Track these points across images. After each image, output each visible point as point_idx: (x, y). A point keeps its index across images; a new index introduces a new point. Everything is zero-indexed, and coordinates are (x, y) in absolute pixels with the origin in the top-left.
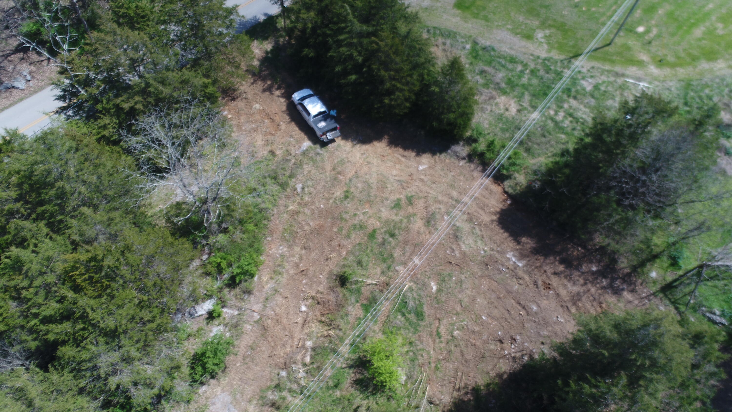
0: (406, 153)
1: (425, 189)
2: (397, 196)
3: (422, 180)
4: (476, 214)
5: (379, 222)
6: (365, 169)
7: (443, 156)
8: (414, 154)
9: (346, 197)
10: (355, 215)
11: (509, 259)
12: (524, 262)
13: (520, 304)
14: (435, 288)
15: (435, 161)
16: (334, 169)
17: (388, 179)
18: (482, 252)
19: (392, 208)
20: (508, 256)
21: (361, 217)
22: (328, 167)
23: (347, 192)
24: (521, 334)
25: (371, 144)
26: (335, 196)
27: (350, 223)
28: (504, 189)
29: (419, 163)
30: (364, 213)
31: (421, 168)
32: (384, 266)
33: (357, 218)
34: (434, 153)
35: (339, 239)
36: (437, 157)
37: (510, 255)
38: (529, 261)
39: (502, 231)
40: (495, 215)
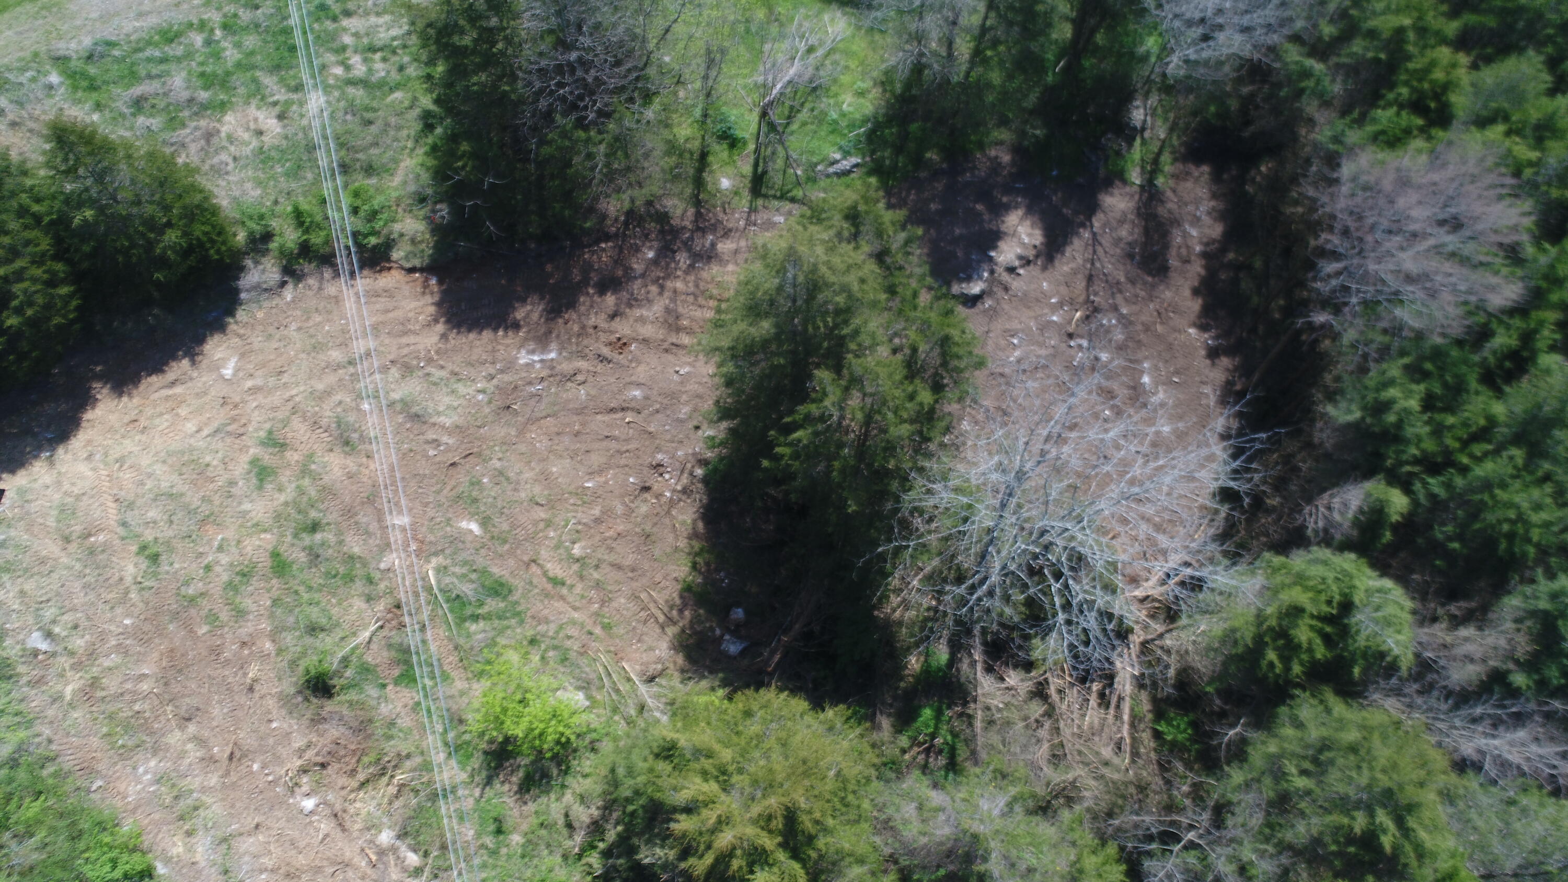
0: (170, 375)
1: (276, 398)
2: (245, 459)
3: (254, 390)
4: (405, 351)
5: (265, 531)
6: (127, 476)
7: (241, 315)
8: (185, 362)
9: (155, 558)
10: (208, 568)
11: (530, 365)
12: (554, 345)
13: (612, 410)
14: (474, 527)
15: (240, 336)
16: (67, 540)
17: (191, 450)
18: (480, 397)
19: (260, 488)
20: (522, 362)
21: (224, 559)
22: (51, 548)
23: (143, 548)
24: (658, 449)
25: (84, 424)
26: (129, 580)
27: (216, 589)
28: (402, 268)
29: (216, 367)
30: (220, 549)
31: (228, 372)
32: (359, 586)
33: (218, 569)
34: (219, 327)
35: (229, 636)
36: (233, 327)
37: (524, 358)
38: (558, 336)
39: (472, 336)
40: (436, 321)
